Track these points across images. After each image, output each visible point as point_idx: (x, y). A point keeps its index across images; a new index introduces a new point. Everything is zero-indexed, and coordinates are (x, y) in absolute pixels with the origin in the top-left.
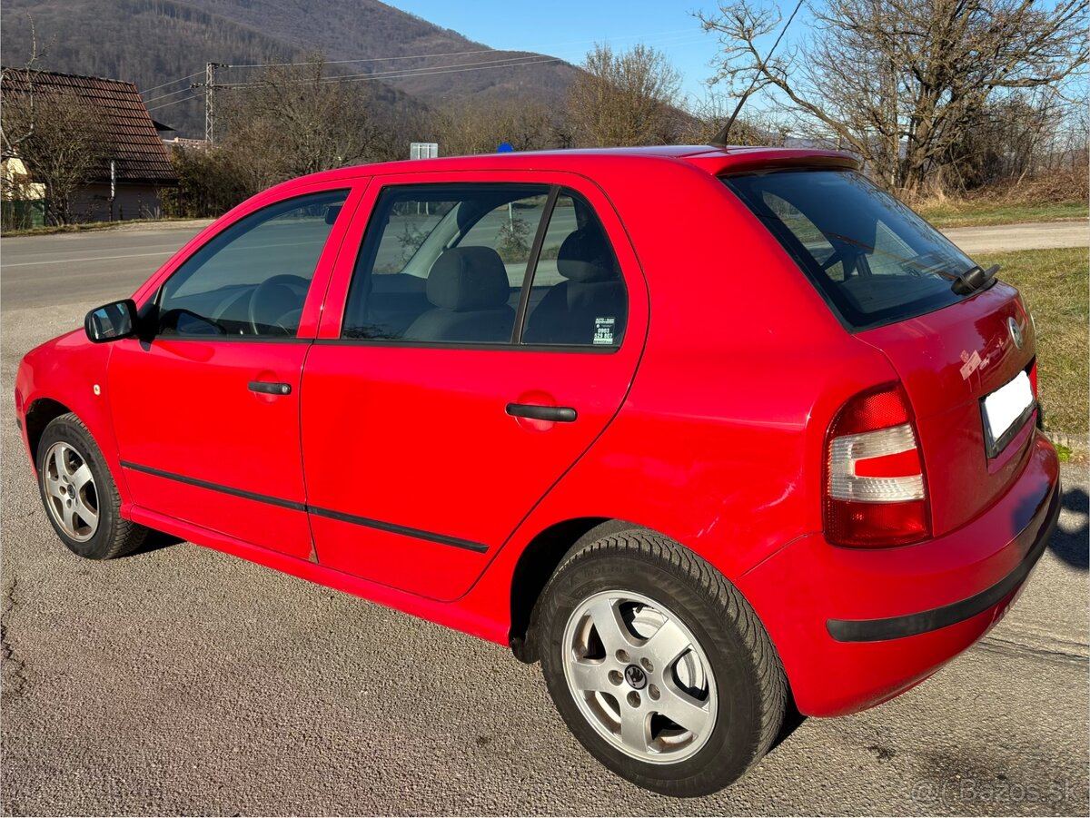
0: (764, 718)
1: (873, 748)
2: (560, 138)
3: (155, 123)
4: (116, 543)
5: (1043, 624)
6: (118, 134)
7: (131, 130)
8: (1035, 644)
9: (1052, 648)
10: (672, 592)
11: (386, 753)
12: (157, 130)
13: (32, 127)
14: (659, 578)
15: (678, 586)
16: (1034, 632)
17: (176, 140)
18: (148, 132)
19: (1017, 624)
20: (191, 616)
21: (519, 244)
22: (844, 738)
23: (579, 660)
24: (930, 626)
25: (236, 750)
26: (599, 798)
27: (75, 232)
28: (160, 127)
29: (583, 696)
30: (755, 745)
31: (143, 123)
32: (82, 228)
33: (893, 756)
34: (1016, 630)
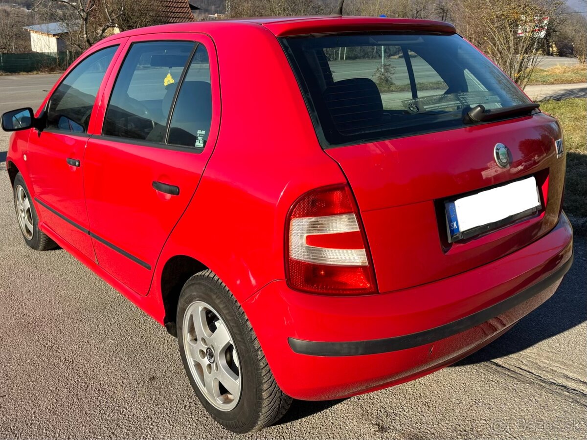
0: (264, 394)
1: (376, 424)
2: (441, 11)
3: (190, 5)
4: (41, 242)
5: (565, 364)
6: (170, 12)
7: (177, 10)
8: (549, 377)
9: (561, 381)
10: (221, 306)
11: (99, 376)
12: (191, 9)
13: (122, 9)
14: (217, 297)
15: (225, 303)
16: (554, 369)
17: (216, 15)
18: (186, 10)
19: (546, 361)
20: (58, 286)
21: (387, 81)
22: (363, 415)
23: (190, 340)
24: (360, 352)
25: (28, 361)
26: (191, 423)
27: (141, 69)
28: (193, 8)
29: (193, 363)
30: (260, 409)
31: (184, 5)
32: (144, 67)
33: (385, 432)
34: (542, 365)
